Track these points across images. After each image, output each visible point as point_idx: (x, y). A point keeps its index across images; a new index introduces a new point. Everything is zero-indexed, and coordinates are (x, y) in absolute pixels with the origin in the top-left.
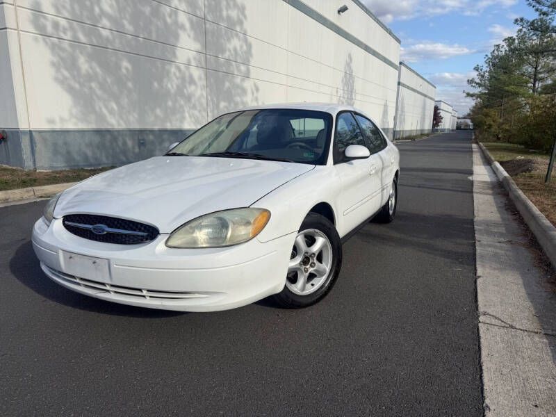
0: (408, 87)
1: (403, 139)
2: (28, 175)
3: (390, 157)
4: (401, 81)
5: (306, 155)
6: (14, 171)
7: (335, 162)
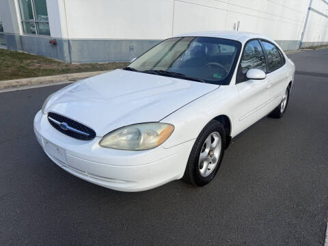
0: (317, 12)
1: (306, 48)
2: (66, 66)
3: (286, 72)
4: (312, 7)
5: (215, 76)
6: (60, 63)
7: (238, 82)
